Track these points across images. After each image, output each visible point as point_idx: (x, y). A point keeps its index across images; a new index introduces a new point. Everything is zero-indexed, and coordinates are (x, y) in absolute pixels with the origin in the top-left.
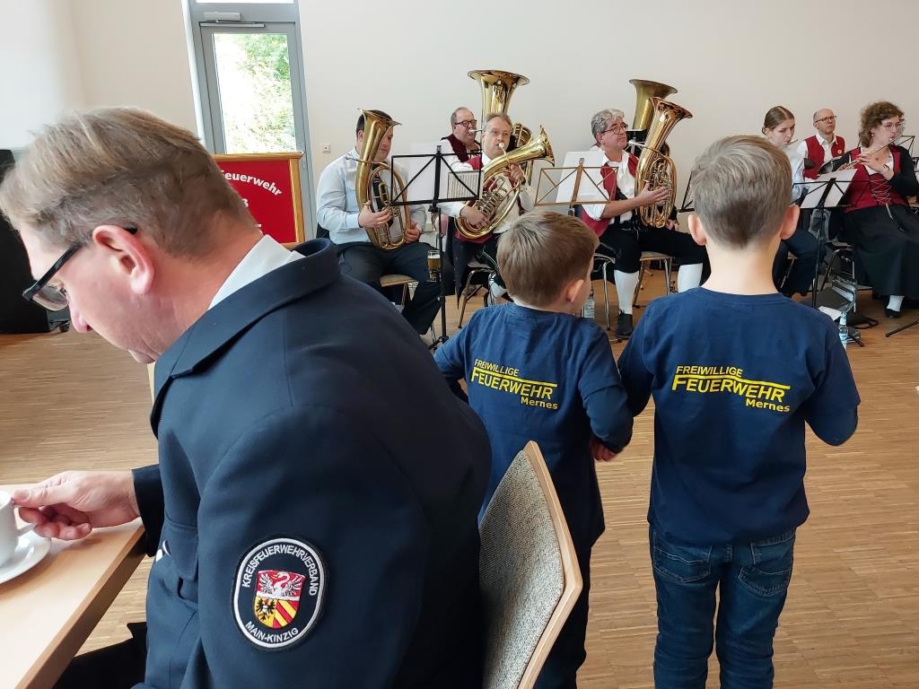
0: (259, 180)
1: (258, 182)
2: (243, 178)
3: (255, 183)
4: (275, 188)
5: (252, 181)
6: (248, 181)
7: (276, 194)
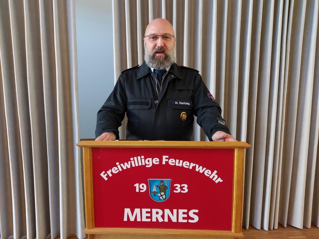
0: (201, 167)
3: (197, 170)
4: (216, 176)
5: (194, 168)
6: (191, 168)
7: (217, 182)
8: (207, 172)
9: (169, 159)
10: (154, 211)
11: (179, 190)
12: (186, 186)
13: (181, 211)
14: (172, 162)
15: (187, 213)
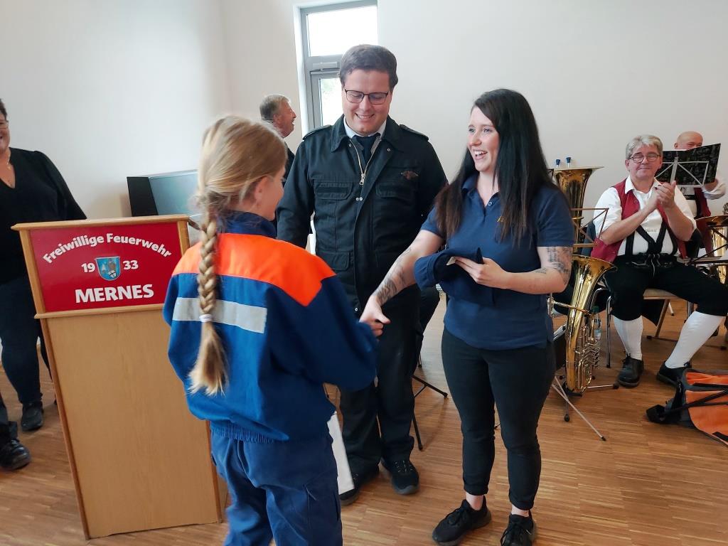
2: (132, 241)
3: (144, 245)
4: (164, 250)
5: (141, 243)
6: (137, 244)
7: (165, 255)
8: (155, 247)
9: (114, 236)
10: (107, 289)
11: (129, 267)
12: (135, 262)
13: (135, 287)
14: (117, 239)
15: (141, 289)
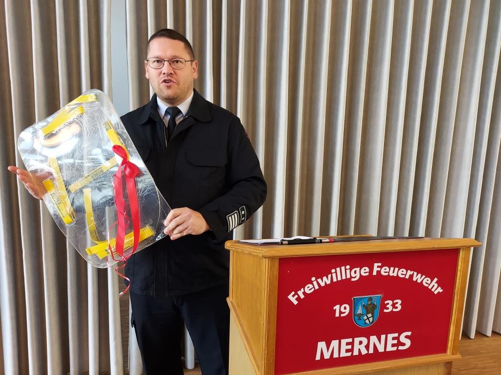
0: (420, 275)
1: (418, 278)
2: (402, 273)
3: (414, 279)
4: (436, 285)
5: (411, 276)
6: (407, 277)
7: (436, 293)
8: (426, 281)
9: (381, 267)
10: (357, 340)
11: (391, 308)
12: (399, 301)
13: (390, 336)
14: (384, 271)
15: (397, 338)
